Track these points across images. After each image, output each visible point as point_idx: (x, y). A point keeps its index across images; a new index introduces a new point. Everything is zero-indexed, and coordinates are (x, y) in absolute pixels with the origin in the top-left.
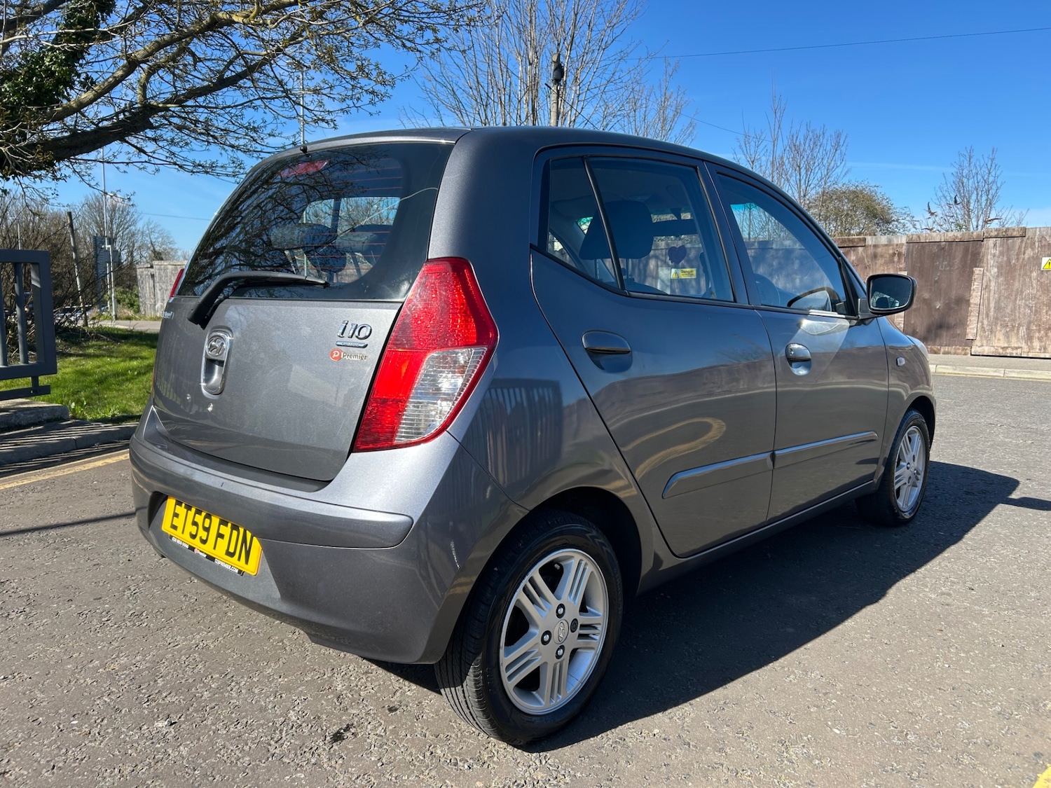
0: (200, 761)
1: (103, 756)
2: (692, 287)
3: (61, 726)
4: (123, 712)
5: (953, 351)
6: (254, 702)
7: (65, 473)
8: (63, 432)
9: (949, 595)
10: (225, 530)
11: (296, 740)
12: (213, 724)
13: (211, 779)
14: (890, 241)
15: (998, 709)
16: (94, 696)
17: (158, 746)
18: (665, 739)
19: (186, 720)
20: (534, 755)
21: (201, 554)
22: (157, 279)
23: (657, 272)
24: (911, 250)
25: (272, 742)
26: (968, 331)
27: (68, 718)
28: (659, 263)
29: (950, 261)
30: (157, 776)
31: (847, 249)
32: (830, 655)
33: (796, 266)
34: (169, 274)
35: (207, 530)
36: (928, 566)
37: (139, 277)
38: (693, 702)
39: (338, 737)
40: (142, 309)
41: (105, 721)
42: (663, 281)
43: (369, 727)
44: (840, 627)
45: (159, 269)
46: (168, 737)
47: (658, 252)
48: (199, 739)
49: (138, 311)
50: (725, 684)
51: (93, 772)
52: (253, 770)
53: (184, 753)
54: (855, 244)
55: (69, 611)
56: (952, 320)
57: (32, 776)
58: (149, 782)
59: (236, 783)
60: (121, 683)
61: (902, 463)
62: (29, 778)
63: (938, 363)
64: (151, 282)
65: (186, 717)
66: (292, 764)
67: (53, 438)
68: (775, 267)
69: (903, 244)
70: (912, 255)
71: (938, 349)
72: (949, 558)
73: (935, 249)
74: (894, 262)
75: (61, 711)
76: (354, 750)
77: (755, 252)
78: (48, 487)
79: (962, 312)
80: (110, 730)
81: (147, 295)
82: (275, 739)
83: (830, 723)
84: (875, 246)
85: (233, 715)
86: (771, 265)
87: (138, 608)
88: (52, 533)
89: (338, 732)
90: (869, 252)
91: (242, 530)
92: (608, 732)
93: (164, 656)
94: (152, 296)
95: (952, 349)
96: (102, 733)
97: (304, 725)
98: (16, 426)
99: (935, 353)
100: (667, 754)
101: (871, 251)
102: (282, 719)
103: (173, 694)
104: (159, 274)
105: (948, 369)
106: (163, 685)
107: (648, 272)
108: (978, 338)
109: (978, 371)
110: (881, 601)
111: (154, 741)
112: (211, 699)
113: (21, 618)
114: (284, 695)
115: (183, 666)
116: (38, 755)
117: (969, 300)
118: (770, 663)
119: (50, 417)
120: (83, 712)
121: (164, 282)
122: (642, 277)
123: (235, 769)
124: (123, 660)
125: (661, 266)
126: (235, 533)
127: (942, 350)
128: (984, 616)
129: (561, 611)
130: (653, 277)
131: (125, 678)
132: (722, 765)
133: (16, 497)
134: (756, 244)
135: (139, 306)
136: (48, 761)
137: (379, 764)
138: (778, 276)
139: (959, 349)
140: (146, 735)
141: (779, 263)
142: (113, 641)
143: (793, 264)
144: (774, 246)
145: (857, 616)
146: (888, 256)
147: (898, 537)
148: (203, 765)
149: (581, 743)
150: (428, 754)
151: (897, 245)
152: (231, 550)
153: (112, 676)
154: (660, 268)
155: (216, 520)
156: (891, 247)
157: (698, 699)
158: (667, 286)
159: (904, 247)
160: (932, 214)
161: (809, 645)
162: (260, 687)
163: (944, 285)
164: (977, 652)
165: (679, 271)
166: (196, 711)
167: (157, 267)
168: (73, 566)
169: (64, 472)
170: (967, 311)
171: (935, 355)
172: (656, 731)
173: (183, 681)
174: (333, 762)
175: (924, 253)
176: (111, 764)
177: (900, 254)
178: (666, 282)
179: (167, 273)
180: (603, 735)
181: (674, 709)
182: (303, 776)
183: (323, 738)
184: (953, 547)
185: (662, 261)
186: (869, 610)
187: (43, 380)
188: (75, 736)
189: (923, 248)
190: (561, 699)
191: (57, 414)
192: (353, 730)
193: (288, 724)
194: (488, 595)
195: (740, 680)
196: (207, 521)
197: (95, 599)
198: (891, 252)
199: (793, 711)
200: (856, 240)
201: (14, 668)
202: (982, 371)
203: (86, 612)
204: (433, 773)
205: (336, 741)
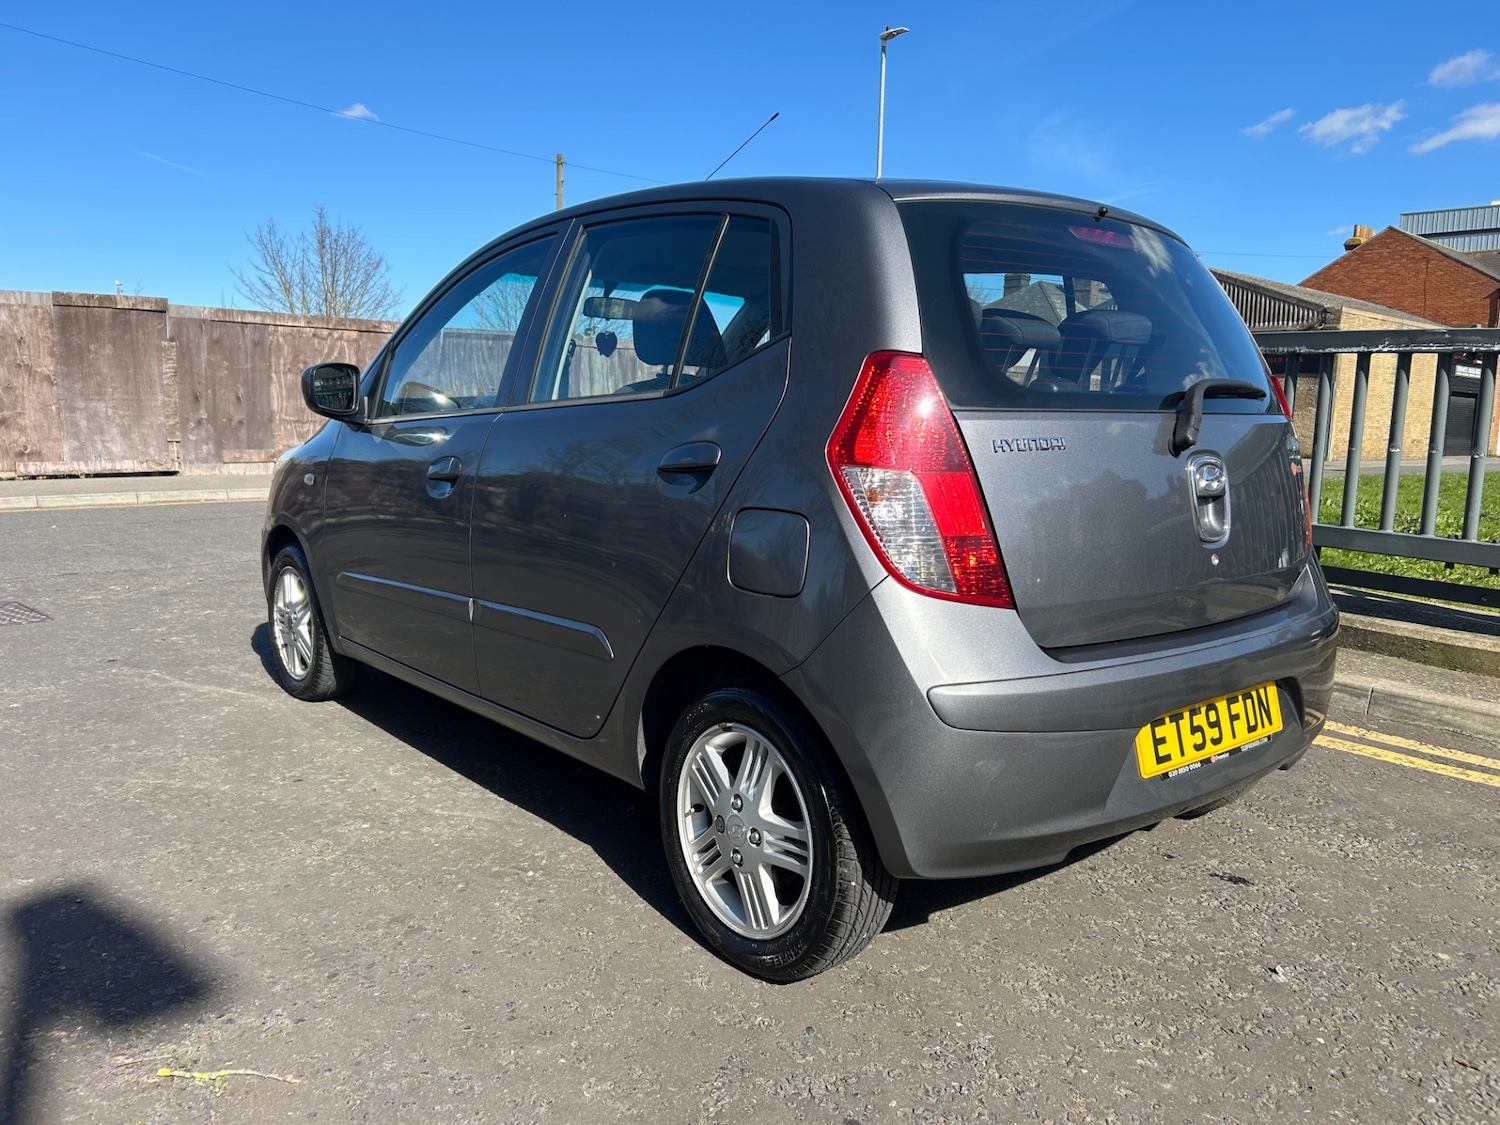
10: (1237, 708)
21: (1221, 757)
35: (1216, 724)
91: (1254, 694)
126: (1249, 701)
152: (1252, 723)
155: (1222, 705)
196: (1212, 714)
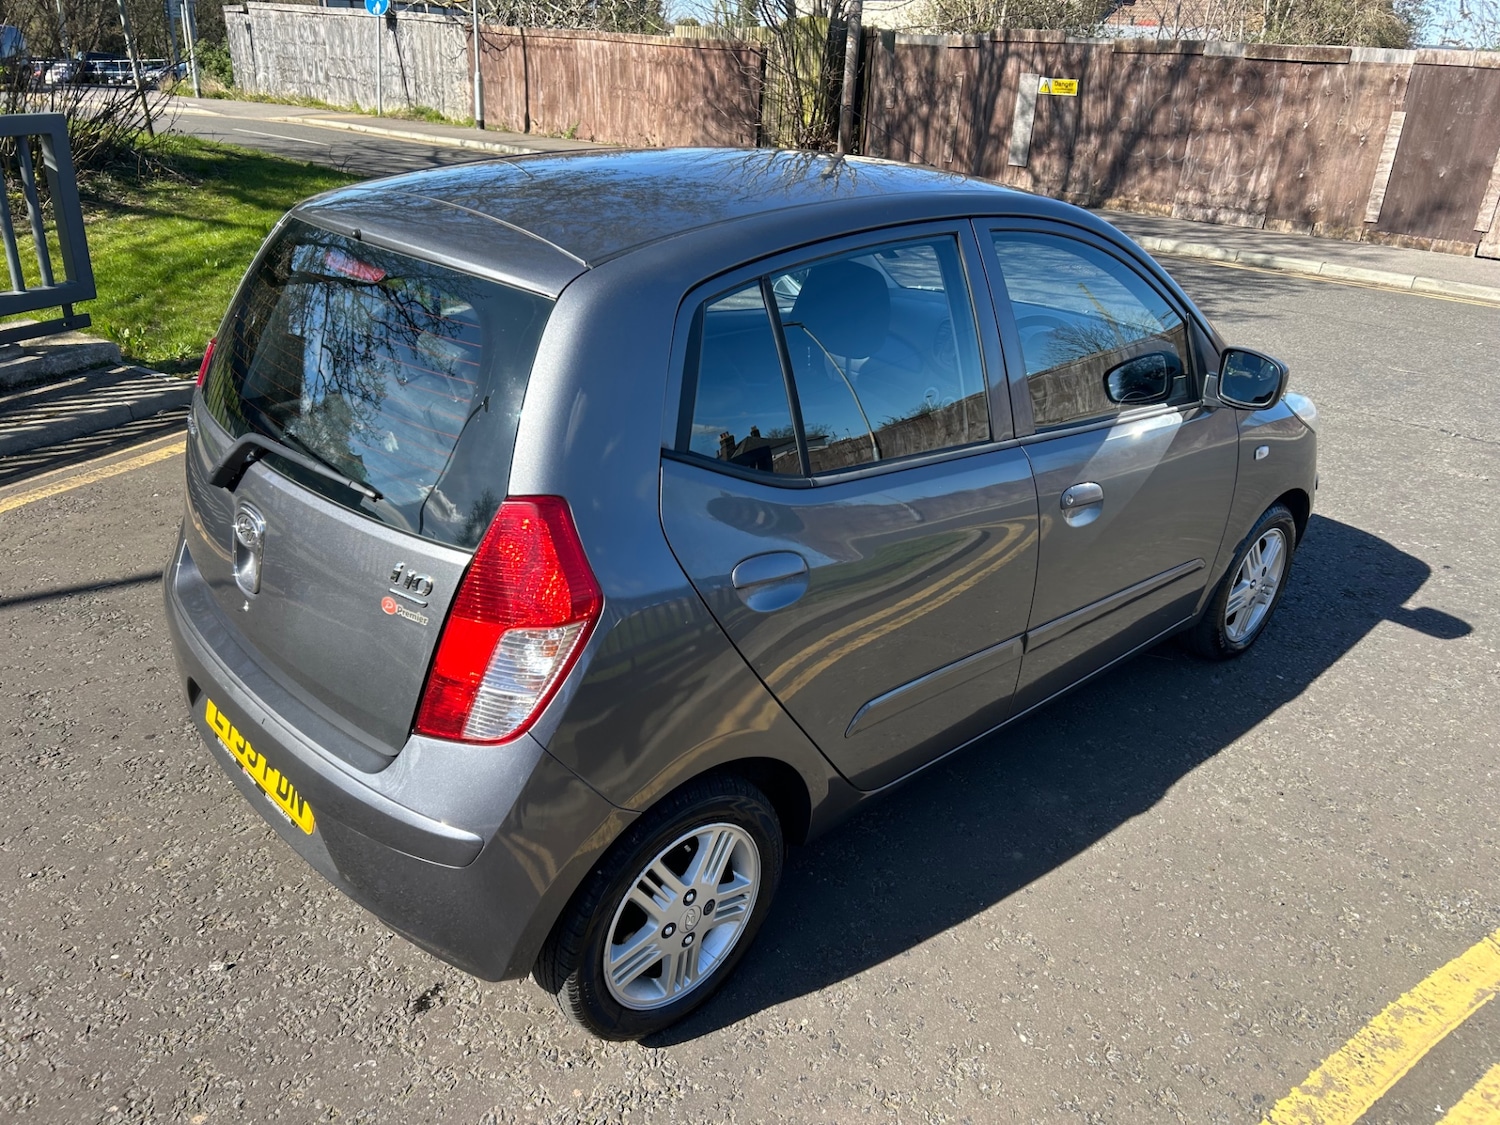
0: (258, 1031)
1: (145, 1015)
2: (1069, 110)
3: (99, 962)
4: (173, 943)
5: (1449, 248)
6: (329, 937)
7: (117, 473)
8: (113, 391)
9: (1247, 801)
11: (373, 1005)
12: (278, 971)
13: (268, 1060)
14: (1389, 58)
15: (1236, 1015)
16: (139, 914)
17: (211, 1002)
18: (811, 1036)
19: (248, 962)
20: (650, 1050)
21: (250, 775)
22: (255, 33)
23: (1018, 82)
24: (1419, 76)
25: (345, 1007)
26: (1479, 217)
27: (107, 950)
28: (1023, 66)
29: (1475, 101)
30: (207, 1052)
31: (1319, 66)
32: (1055, 906)
33: (1235, 88)
34: (273, 26)
36: (1237, 744)
37: (228, 26)
38: (861, 975)
39: (422, 1004)
40: (237, 80)
41: (151, 958)
42: (1024, 97)
43: (462, 990)
44: (1084, 855)
45: (257, 17)
46: (225, 988)
47: (1022, 47)
48: (259, 995)
49: (230, 83)
50: (909, 947)
51: (134, 1040)
52: (318, 1050)
53: (241, 1016)
54: (1333, 60)
55: (114, 758)
56: (1458, 199)
57: (64, 1043)
58: (197, 1060)
59: (296, 1069)
60: (172, 893)
61: (1245, 581)
62: (61, 1045)
63: (1419, 272)
64: (247, 36)
65: (246, 958)
66: (364, 1044)
67: (99, 404)
68: (1200, 88)
69: (1407, 66)
70: (1419, 85)
71: (1427, 242)
72: (1273, 728)
73: (1457, 79)
74: (1388, 95)
75: (99, 937)
76: (439, 1027)
77: (1174, 60)
78: (93, 502)
79: (1478, 186)
80: (156, 973)
81: (243, 57)
82: (349, 1002)
83: (1019, 1025)
84: (1364, 65)
85: (303, 957)
86: (1196, 84)
87: (200, 758)
88: (97, 598)
89: (424, 996)
90: (1353, 74)
92: (746, 1020)
93: (226, 848)
94: (250, 61)
95: (1448, 244)
96: (146, 976)
97: (385, 980)
98: (48, 377)
99: (1423, 248)
100: (810, 1060)
101: (1356, 72)
102: (360, 969)
103: (233, 916)
104: (258, 24)
105: (1431, 284)
106: (223, 899)
107: (1004, 79)
108: (1492, 230)
109: (1475, 291)
110: (1153, 810)
111: (206, 993)
112: (280, 928)
113: (54, 767)
114: (366, 928)
115: (250, 867)
116: (71, 1008)
117: (1491, 168)
118: (974, 914)
119: (93, 361)
120: (125, 940)
121: (266, 39)
122: (994, 87)
123: (297, 1046)
124: (177, 852)
125: (1025, 72)
127: (1434, 245)
128: (1280, 845)
129: (690, 898)
130: (1010, 89)
131: (178, 885)
132: (870, 1084)
133: (50, 519)
134: (1178, 45)
135: (232, 75)
136: (82, 1020)
137: (466, 1053)
138: (1204, 102)
139: (1459, 245)
140: (198, 984)
141: (1209, 82)
142: (166, 816)
143: (1231, 83)
144: (1205, 52)
145: (1112, 837)
146: (1381, 84)
147: (1218, 681)
148: (261, 1037)
149: (710, 1035)
150: (525, 1039)
151: (1399, 66)
152: (283, 791)
153: (162, 879)
154: (1022, 75)
156: (1388, 69)
157: (868, 972)
158: (1030, 105)
159: (1409, 72)
160: (1465, 16)
161: (1034, 886)
162: (339, 912)
163: (1458, 140)
164: (1245, 913)
165: (1052, 82)
166: (259, 948)
167: (254, 12)
168: (122, 670)
169: (115, 469)
170: (1485, 186)
171: (1420, 253)
172: (805, 1022)
173: (247, 894)
174: (413, 1044)
175: (1439, 83)
176: (153, 1029)
177: (1400, 82)
178: (1030, 98)
179: (269, 24)
180: (739, 1023)
181: (835, 986)
182: (374, 1065)
183: (405, 1004)
184: (1286, 708)
185: (1027, 62)
186: (1134, 823)
187: (78, 309)
188: (115, 980)
189: (1439, 74)
190: (689, 984)
191: (104, 356)
192: (441, 993)
193: (366, 978)
194: (588, 905)
195: (929, 942)
197: (147, 738)
198: (1387, 76)
199: (979, 1001)
200: (1336, 52)
201: (44, 857)
202: (1481, 292)
203: (135, 760)
204: (526, 1071)
205: (420, 1010)
